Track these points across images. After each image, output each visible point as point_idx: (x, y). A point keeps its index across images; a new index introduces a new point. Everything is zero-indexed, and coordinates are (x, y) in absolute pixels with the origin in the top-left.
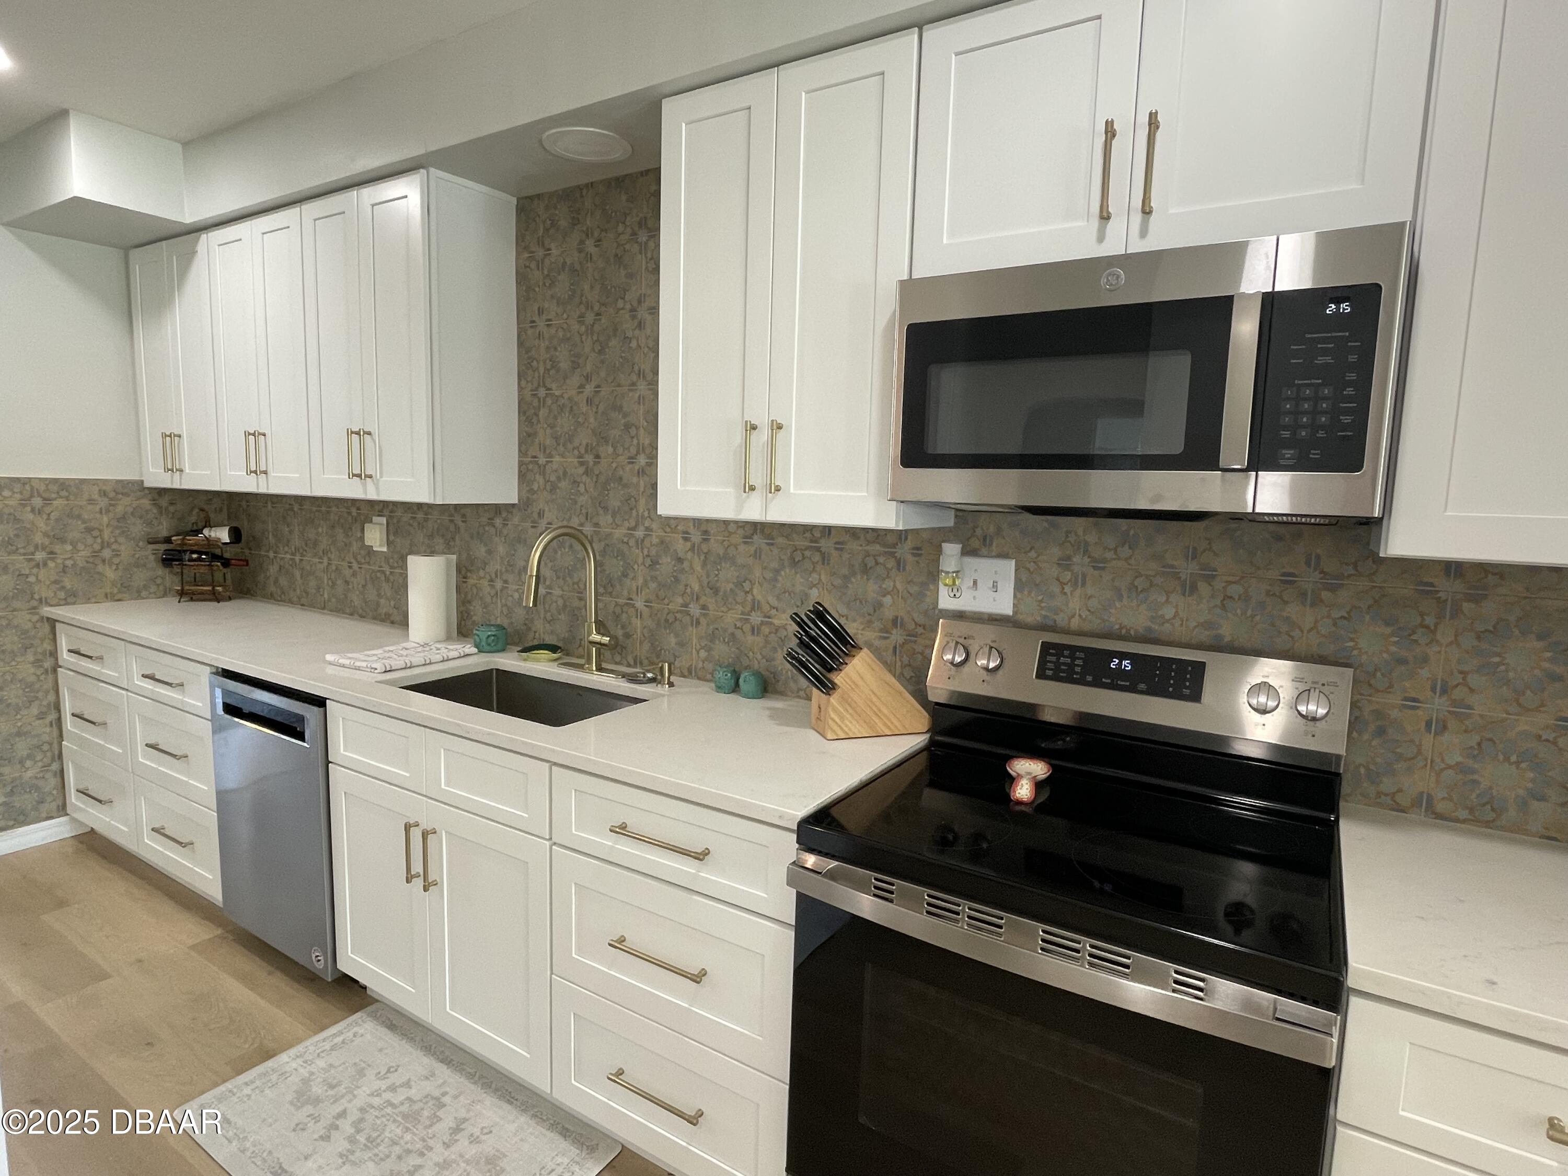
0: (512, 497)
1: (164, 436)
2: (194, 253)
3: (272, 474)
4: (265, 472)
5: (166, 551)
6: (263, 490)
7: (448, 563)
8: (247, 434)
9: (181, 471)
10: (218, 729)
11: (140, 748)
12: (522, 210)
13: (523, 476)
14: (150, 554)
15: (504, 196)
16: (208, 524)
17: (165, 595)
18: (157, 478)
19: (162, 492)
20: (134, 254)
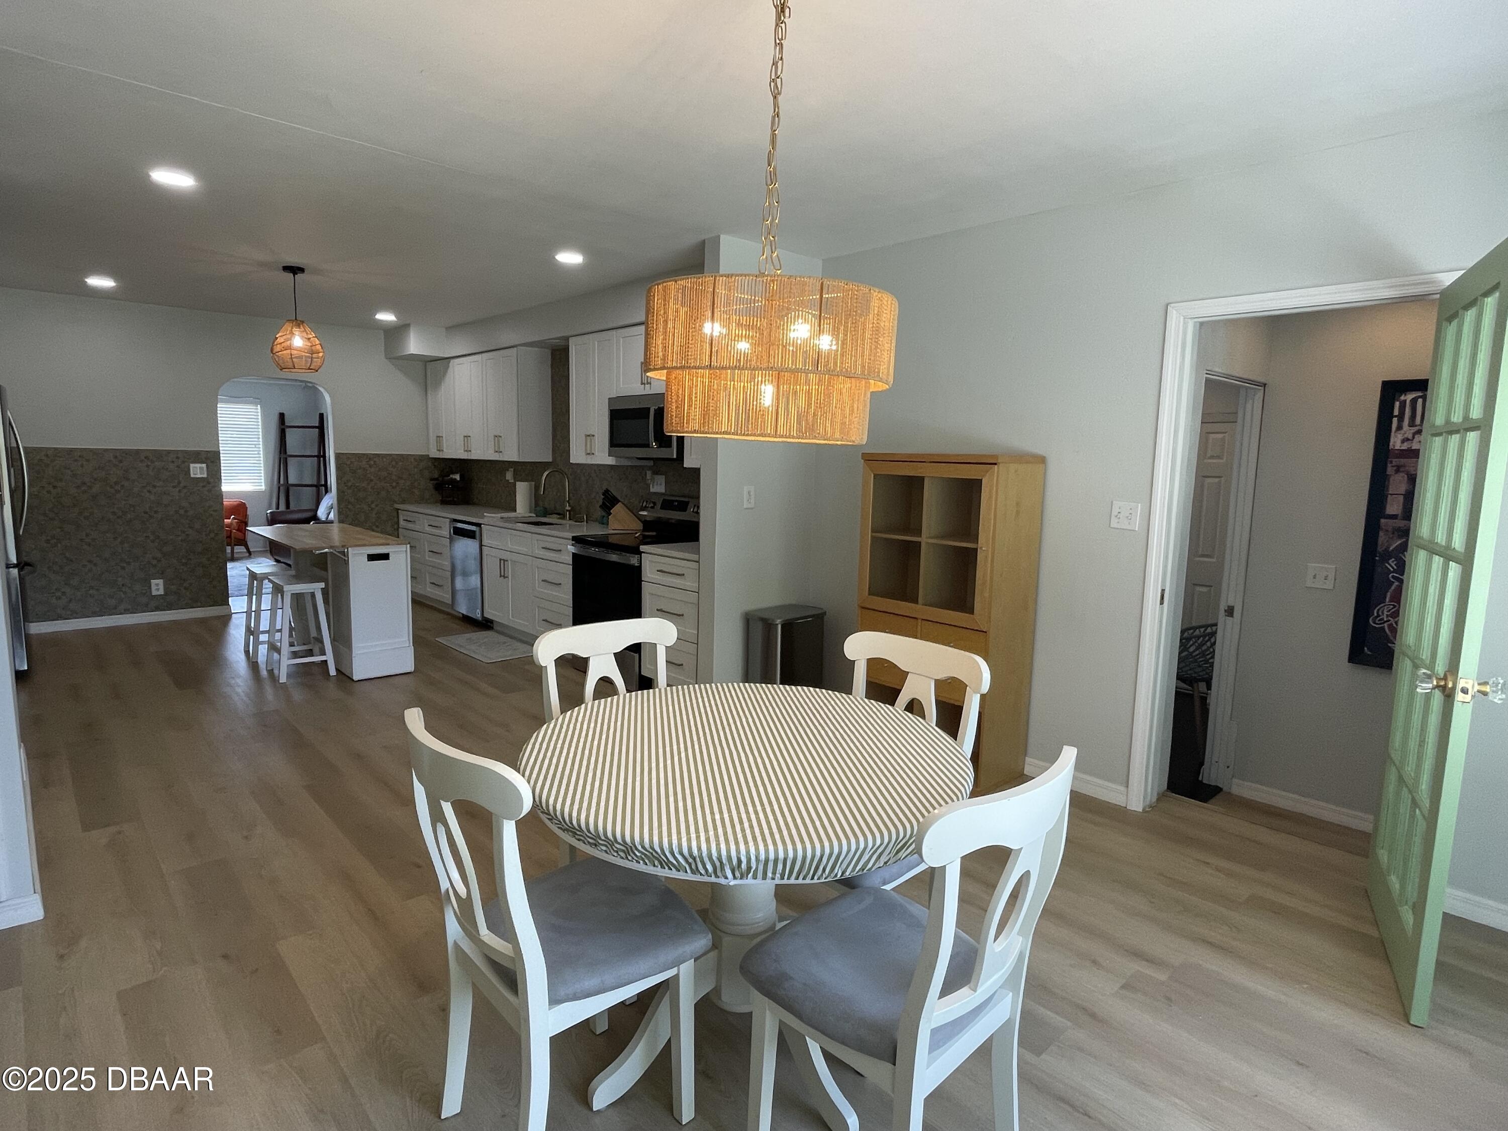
0: (551, 460)
1: (437, 437)
2: (448, 367)
3: (473, 452)
4: (470, 451)
5: (436, 484)
6: (469, 458)
7: (531, 485)
8: (465, 437)
9: (443, 450)
10: (451, 540)
11: (427, 553)
12: (552, 354)
13: (554, 451)
14: (430, 485)
15: (546, 350)
16: (453, 473)
17: (436, 502)
18: (434, 454)
19: (435, 459)
20: (427, 363)
